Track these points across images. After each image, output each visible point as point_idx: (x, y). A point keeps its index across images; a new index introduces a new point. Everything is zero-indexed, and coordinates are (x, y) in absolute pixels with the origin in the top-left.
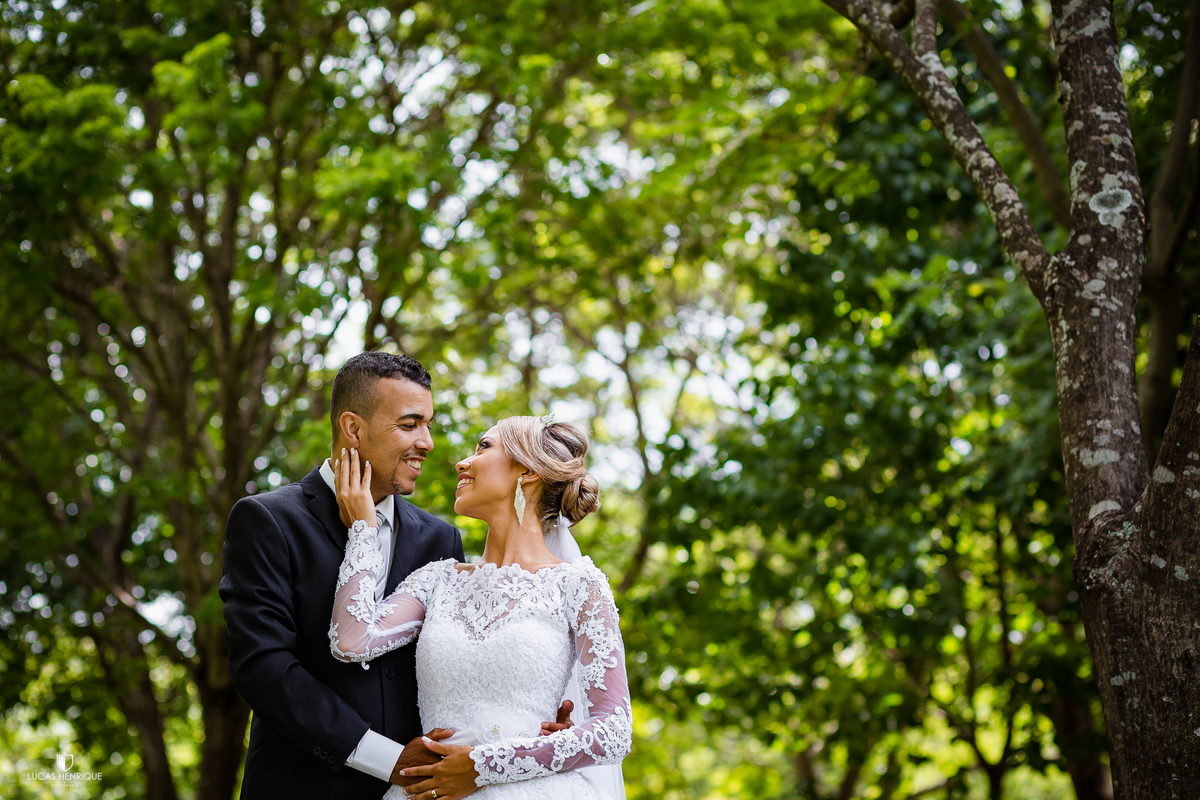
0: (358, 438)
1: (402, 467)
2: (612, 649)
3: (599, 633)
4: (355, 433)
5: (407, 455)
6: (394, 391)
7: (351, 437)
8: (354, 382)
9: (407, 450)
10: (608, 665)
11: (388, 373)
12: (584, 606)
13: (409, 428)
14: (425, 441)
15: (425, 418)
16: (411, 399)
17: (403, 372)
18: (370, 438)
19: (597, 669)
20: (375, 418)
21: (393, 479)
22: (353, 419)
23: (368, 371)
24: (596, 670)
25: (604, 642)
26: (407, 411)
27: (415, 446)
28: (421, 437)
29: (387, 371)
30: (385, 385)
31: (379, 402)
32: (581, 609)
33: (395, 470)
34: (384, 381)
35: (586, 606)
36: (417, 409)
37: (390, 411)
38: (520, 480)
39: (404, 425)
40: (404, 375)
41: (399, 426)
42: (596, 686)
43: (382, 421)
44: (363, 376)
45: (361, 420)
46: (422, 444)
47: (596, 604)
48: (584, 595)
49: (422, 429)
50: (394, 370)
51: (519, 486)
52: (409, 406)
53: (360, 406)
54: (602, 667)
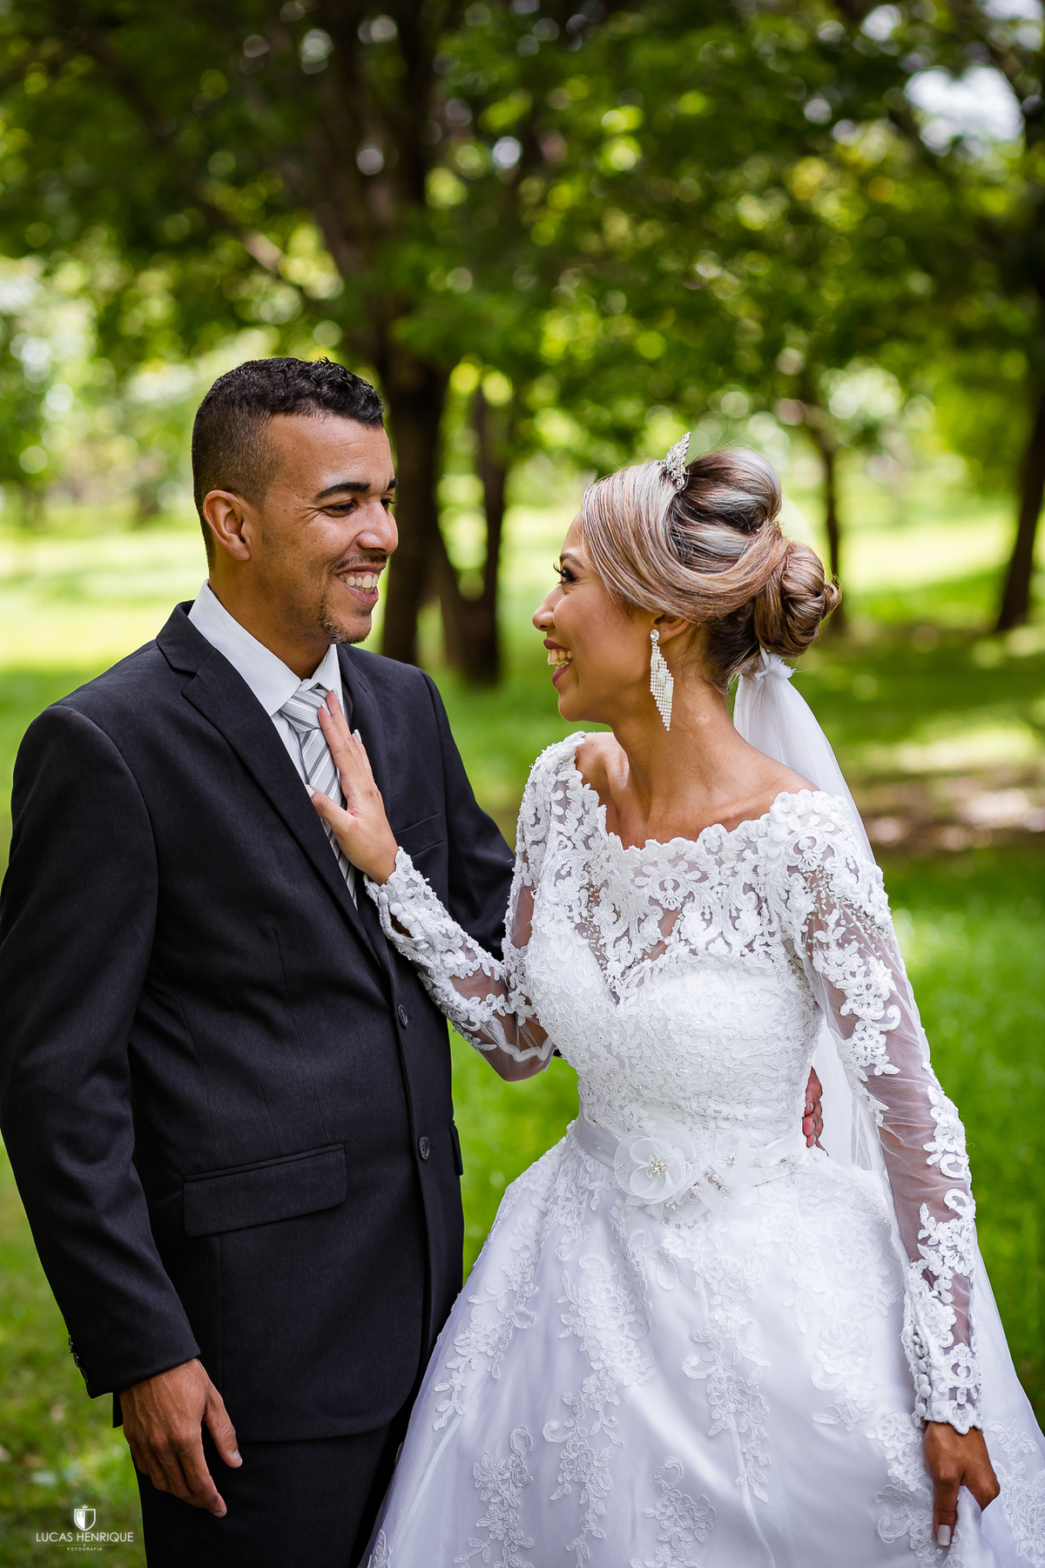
0: (242, 540)
1: (337, 590)
2: (886, 996)
3: (853, 974)
4: (238, 531)
5: (343, 564)
6: (300, 440)
7: (229, 540)
8: (222, 429)
9: (343, 554)
10: (885, 1028)
11: (287, 405)
12: (808, 923)
13: (343, 510)
14: (378, 533)
15: (372, 488)
16: (337, 454)
17: (317, 397)
18: (265, 540)
19: (870, 1043)
20: (270, 499)
21: (322, 617)
22: (228, 503)
23: (249, 404)
24: (871, 1045)
25: (868, 987)
26: (330, 479)
27: (359, 545)
28: (368, 525)
29: (284, 400)
30: (284, 429)
31: (275, 465)
32: (805, 929)
33: (323, 598)
34: (280, 421)
35: (815, 922)
36: (352, 473)
37: (298, 480)
38: (655, 636)
39: (330, 507)
40: (319, 405)
41: (320, 510)
42: (877, 1072)
43: (285, 504)
44: (240, 414)
45: (244, 505)
46: (372, 540)
47: (831, 919)
48: (804, 904)
49: (371, 510)
50: (299, 395)
51: (656, 650)
52: (334, 469)
53: (237, 476)
54: (876, 1033)
